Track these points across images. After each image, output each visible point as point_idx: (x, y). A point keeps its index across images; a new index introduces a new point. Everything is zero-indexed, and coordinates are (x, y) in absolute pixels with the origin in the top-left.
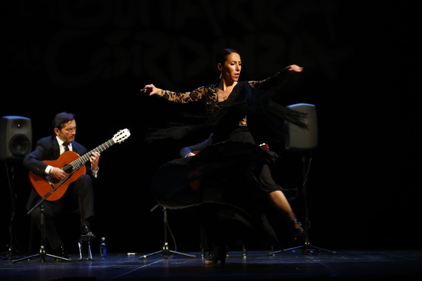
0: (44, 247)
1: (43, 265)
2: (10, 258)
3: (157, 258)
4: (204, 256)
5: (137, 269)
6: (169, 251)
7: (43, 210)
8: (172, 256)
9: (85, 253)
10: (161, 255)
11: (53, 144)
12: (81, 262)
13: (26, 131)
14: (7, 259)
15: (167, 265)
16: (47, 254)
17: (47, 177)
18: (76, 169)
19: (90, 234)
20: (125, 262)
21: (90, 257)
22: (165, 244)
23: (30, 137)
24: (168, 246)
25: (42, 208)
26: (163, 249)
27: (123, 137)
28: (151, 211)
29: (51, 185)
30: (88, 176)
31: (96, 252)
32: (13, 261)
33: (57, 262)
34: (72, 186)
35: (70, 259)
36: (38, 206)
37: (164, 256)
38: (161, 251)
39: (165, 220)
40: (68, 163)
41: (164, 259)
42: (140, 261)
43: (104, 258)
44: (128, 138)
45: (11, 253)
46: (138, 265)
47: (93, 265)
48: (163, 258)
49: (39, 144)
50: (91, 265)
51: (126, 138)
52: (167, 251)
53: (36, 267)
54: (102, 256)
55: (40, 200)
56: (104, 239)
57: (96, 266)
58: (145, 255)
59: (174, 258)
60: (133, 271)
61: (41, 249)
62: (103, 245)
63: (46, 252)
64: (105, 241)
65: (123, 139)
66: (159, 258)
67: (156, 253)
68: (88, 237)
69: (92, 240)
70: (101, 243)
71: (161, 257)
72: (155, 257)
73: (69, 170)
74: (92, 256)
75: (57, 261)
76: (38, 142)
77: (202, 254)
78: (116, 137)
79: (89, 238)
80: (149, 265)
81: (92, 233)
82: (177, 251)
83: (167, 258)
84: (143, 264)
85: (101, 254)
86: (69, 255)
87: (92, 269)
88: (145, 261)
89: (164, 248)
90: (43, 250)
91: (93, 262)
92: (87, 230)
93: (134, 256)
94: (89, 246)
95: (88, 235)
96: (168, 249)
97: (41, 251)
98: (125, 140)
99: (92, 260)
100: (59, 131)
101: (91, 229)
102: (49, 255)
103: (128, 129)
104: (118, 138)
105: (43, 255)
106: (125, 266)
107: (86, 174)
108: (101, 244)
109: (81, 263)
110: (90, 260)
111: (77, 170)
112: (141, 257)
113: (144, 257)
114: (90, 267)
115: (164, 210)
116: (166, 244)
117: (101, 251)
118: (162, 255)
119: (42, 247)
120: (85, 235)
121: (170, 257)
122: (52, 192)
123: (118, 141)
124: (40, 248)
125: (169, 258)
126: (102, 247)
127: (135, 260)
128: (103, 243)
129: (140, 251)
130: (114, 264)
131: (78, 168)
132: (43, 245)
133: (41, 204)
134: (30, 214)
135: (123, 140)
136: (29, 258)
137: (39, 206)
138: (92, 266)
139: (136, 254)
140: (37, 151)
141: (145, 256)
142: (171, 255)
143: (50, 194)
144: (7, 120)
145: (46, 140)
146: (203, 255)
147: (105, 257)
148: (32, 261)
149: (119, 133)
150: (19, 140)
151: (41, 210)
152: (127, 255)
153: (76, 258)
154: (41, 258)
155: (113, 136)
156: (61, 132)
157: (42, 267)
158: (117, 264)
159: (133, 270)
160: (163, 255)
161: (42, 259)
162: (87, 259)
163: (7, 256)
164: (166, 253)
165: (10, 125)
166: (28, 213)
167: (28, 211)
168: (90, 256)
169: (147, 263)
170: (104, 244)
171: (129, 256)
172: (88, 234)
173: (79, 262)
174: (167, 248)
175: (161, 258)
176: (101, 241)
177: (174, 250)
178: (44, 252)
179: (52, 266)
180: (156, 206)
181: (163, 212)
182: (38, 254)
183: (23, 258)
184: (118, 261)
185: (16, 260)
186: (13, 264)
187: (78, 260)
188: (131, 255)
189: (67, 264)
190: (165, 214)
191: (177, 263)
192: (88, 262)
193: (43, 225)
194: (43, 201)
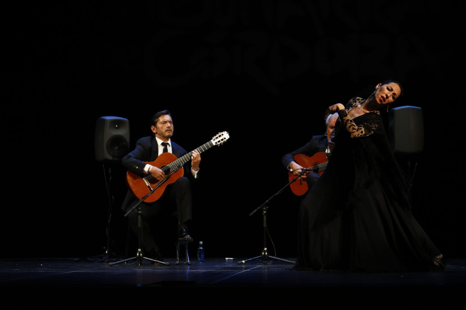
0: (141, 250)
1: (140, 268)
2: (106, 260)
3: (257, 263)
5: (236, 274)
6: (268, 256)
7: (140, 212)
8: (271, 261)
10: (260, 260)
13: (124, 132)
14: (104, 261)
15: (266, 271)
16: (144, 258)
17: (144, 178)
18: (174, 171)
19: (188, 237)
20: (223, 266)
22: (264, 249)
23: (128, 139)
24: (267, 251)
26: (262, 254)
27: (222, 140)
28: (250, 215)
29: (149, 186)
30: (186, 178)
31: (193, 257)
32: (110, 263)
33: (155, 266)
35: (167, 263)
36: (136, 208)
38: (260, 256)
39: (265, 225)
40: (165, 165)
41: (263, 265)
42: (239, 266)
43: (201, 262)
44: (227, 140)
45: (107, 256)
46: (237, 270)
48: (262, 263)
49: (138, 144)
50: (188, 269)
51: (225, 140)
53: (133, 270)
54: (199, 261)
56: (201, 242)
57: (195, 271)
59: (273, 264)
60: (232, 276)
62: (201, 249)
63: (143, 256)
64: (203, 246)
65: (222, 142)
67: (255, 258)
68: (186, 241)
69: (190, 243)
70: (199, 247)
71: (260, 262)
72: (254, 262)
74: (190, 260)
76: (138, 142)
78: (214, 140)
80: (248, 270)
81: (190, 236)
82: (276, 257)
83: (266, 264)
84: (241, 269)
85: (199, 259)
87: (190, 273)
88: (244, 266)
89: (263, 253)
90: (140, 253)
91: (191, 266)
92: (184, 232)
94: (187, 250)
95: (186, 238)
97: (138, 254)
98: (224, 143)
99: (190, 264)
100: (155, 128)
101: (188, 233)
102: (147, 258)
103: (227, 131)
104: (217, 140)
105: (140, 259)
106: (224, 271)
107: (184, 176)
109: (178, 267)
110: (187, 264)
111: (176, 172)
112: (239, 262)
113: (242, 262)
114: (188, 271)
116: (266, 249)
117: (198, 256)
119: (139, 250)
120: (183, 239)
121: (269, 263)
123: (216, 143)
124: (137, 251)
126: (200, 251)
127: (234, 265)
129: (238, 256)
130: (212, 269)
131: (176, 170)
132: (141, 248)
134: (127, 216)
135: (222, 143)
136: (126, 261)
137: (137, 208)
138: (189, 270)
139: (234, 259)
140: (136, 150)
141: (244, 261)
143: (148, 196)
144: (104, 120)
145: (145, 140)
148: (128, 264)
149: (218, 136)
150: (116, 140)
151: (138, 212)
152: (225, 260)
153: (173, 262)
154: (138, 261)
155: (212, 139)
157: (140, 270)
158: (215, 269)
160: (262, 261)
161: (139, 262)
162: (185, 263)
163: (104, 259)
164: (265, 259)
165: (107, 126)
166: (125, 215)
168: (188, 260)
169: (246, 268)
170: (201, 248)
171: (227, 261)
172: (186, 237)
173: (176, 266)
174: (266, 253)
175: (260, 263)
176: (199, 245)
177: (274, 256)
178: (141, 255)
179: (149, 269)
180: (256, 210)
181: (263, 217)
182: (135, 258)
183: (120, 261)
184: (216, 266)
185: (114, 263)
186: (109, 267)
187: (176, 264)
188: (229, 260)
189: (164, 267)
190: (265, 218)
191: (277, 269)
192: (186, 266)
193: (141, 227)
194: (140, 203)
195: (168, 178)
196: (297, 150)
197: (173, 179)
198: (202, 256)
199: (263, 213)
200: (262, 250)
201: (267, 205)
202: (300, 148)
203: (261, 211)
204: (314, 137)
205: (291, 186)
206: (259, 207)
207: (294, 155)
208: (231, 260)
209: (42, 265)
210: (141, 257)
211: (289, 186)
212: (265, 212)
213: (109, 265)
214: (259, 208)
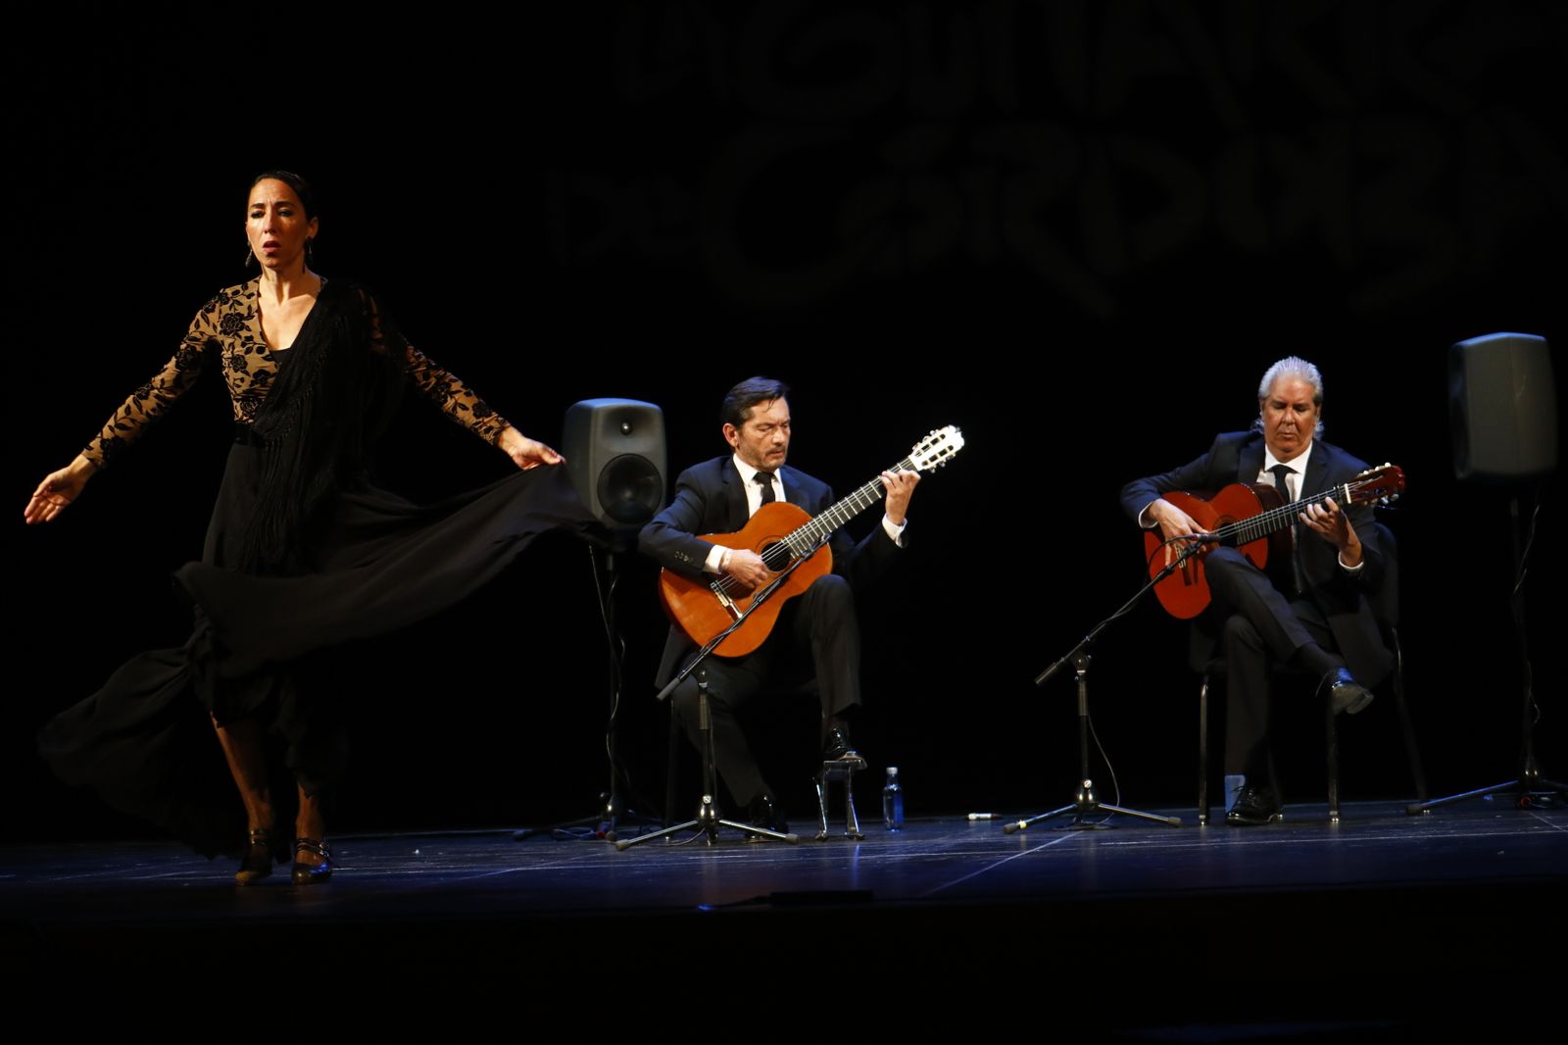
0: (712, 800)
1: (711, 854)
2: (610, 833)
3: (1062, 827)
4: (1207, 821)
5: (1000, 864)
6: (1096, 805)
7: (704, 685)
8: (1106, 821)
9: (838, 815)
10: (1073, 817)
11: (726, 482)
12: (826, 844)
13: (648, 444)
14: (602, 836)
15: (1092, 849)
16: (721, 821)
17: (713, 585)
18: (801, 556)
19: (852, 755)
20: (960, 841)
21: (853, 828)
22: (1083, 785)
23: (660, 463)
24: (1093, 789)
26: (1078, 800)
27: (943, 453)
28: (1039, 681)
29: (729, 608)
30: (839, 578)
31: (870, 813)
32: (621, 842)
33: (753, 845)
34: (791, 609)
35: (792, 836)
37: (1082, 822)
38: (1071, 807)
39: (1083, 711)
40: (775, 540)
41: (1081, 832)
42: (1009, 839)
43: (895, 829)
45: (613, 819)
46: (1003, 850)
47: (862, 852)
48: (1079, 828)
49: (683, 486)
50: (856, 853)
51: (952, 453)
52: (1092, 805)
53: (691, 860)
54: (888, 826)
56: (893, 770)
57: (874, 857)
58: (1023, 819)
59: (1113, 828)
60: (987, 869)
61: (704, 806)
62: (892, 791)
63: (719, 816)
64: (898, 779)
65: (943, 459)
66: (1068, 829)
67: (1055, 812)
68: (846, 766)
69: (859, 775)
70: (885, 785)
71: (1073, 824)
72: (1053, 825)
73: (779, 561)
74: (859, 824)
75: (752, 841)
76: (682, 479)
77: (1202, 814)
78: (919, 454)
79: (849, 770)
80: (1037, 849)
81: (859, 753)
82: (1120, 806)
83: (1090, 829)
84: (1016, 846)
85: (888, 819)
86: (789, 824)
87: (862, 865)
88: (1023, 838)
89: (1081, 797)
90: (708, 807)
91: (862, 843)
92: (840, 743)
93: (989, 822)
94: (850, 795)
95: (846, 760)
96: (1094, 798)
97: (703, 812)
98: (950, 461)
99: (860, 835)
100: (735, 433)
102: (729, 823)
103: (956, 425)
104: (926, 455)
105: (710, 828)
106: (962, 855)
107: (835, 571)
108: (885, 789)
109: (826, 846)
110: (853, 836)
112: (1010, 826)
113: (1019, 827)
114: (856, 858)
115: (1077, 678)
116: (1088, 783)
117: (885, 810)
118: (1075, 819)
119: (707, 799)
120: (837, 761)
121: (1102, 825)
123: (925, 463)
124: (699, 802)
125: (1097, 827)
126: (889, 797)
127: (993, 836)
128: (891, 784)
129: (1005, 807)
130: (927, 850)
132: (712, 794)
133: (699, 667)
135: (942, 462)
136: (667, 834)
137: (695, 673)
138: (860, 855)
139: (995, 815)
140: (677, 504)
141: (1023, 824)
142: (1103, 820)
143: (725, 637)
144: (589, 411)
145: (702, 470)
146: (1202, 817)
147: (898, 828)
148: (677, 843)
149: (928, 440)
150: (627, 470)
151: (699, 686)
152: (968, 819)
153: (809, 833)
154: (705, 832)
155: (911, 452)
157: (709, 858)
158: (937, 850)
159: (985, 866)
160: (1078, 820)
161: (708, 834)
162: (846, 833)
163: (603, 826)
164: (1088, 812)
165: (598, 427)
166: (661, 696)
167: (659, 691)
168: (854, 825)
169: (1030, 845)
170: (893, 787)
171: (972, 824)
172: (845, 757)
173: (818, 844)
174: (1090, 797)
175: (1072, 828)
176: (885, 778)
177: (1115, 805)
178: (712, 813)
179: (736, 856)
180: (1054, 667)
181: (1076, 685)
182: (695, 822)
183: (651, 832)
184: (940, 840)
185: (631, 841)
186: (619, 854)
187: (817, 837)
188: (978, 819)
189: (783, 848)
190: (1082, 689)
191: (1123, 843)
192: (848, 844)
193: (708, 731)
194: (704, 658)
195: (785, 580)
197: (801, 583)
198: (898, 809)
199: (1077, 674)
201: (1087, 649)
203: (1069, 669)
205: (1158, 590)
206: (1064, 656)
208: (986, 819)
209: (417, 852)
210: (713, 820)
211: (1151, 591)
212: (1081, 672)
213: (617, 847)
214: (1063, 659)
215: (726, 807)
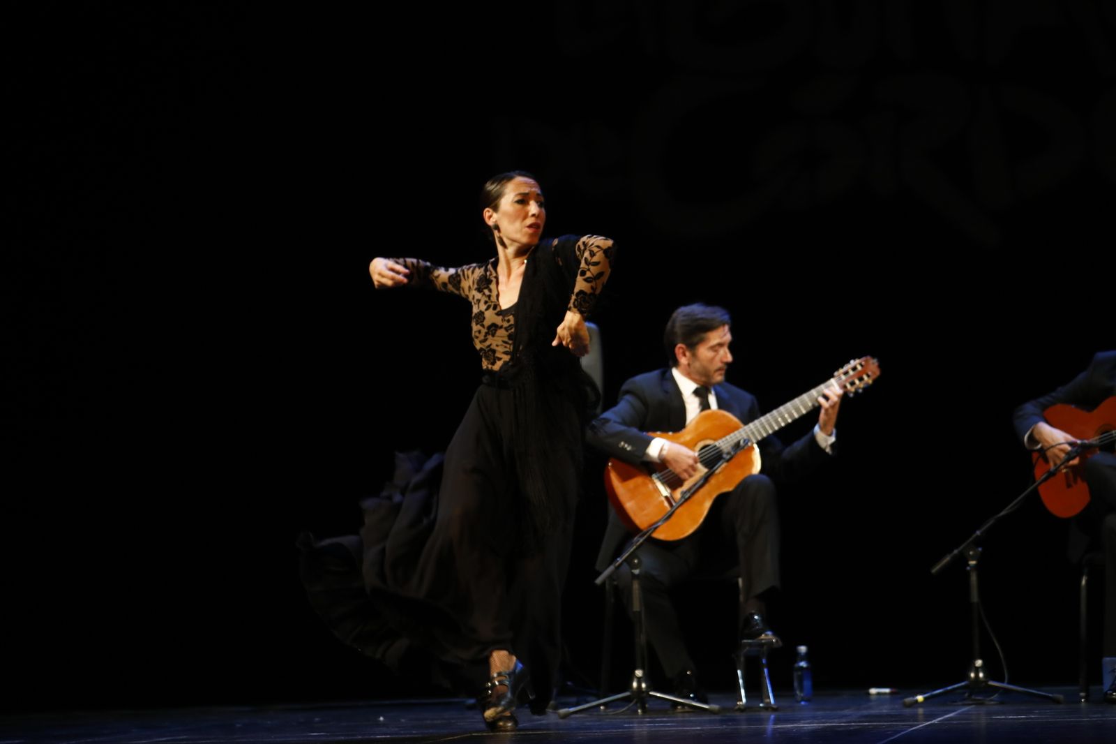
0: (644, 674)
1: (641, 723)
3: (955, 702)
4: (1086, 698)
5: (903, 733)
6: (986, 682)
7: (637, 572)
8: (995, 696)
9: (755, 689)
10: (965, 693)
11: (666, 392)
12: (744, 714)
15: (983, 722)
16: (652, 693)
19: (768, 636)
20: (865, 712)
21: (768, 700)
22: (974, 664)
24: (983, 668)
25: (636, 567)
26: (969, 677)
28: (934, 570)
29: (667, 498)
30: (765, 477)
32: (563, 711)
33: (680, 715)
35: (715, 707)
36: (625, 560)
37: (973, 697)
38: (963, 684)
39: (975, 597)
40: (709, 442)
41: (973, 706)
42: (908, 711)
43: (805, 701)
46: (903, 721)
47: (777, 721)
48: (971, 702)
49: (628, 392)
50: (771, 722)
52: (983, 682)
53: (626, 728)
54: (798, 699)
55: (631, 545)
56: (803, 649)
57: (789, 726)
58: (921, 694)
59: (1002, 703)
60: (892, 738)
61: (635, 680)
62: (802, 667)
63: (650, 688)
64: (807, 657)
66: (960, 703)
67: (950, 688)
68: (762, 645)
69: (773, 652)
70: (796, 661)
71: (964, 700)
72: (948, 700)
73: (712, 460)
74: (775, 696)
75: (678, 711)
76: (625, 387)
77: (1082, 692)
79: (765, 648)
80: (936, 721)
81: (775, 634)
82: (1009, 683)
83: (981, 704)
84: (915, 718)
85: (798, 693)
86: (710, 696)
87: (775, 732)
88: (921, 711)
89: (972, 675)
90: (640, 680)
91: (777, 713)
92: (757, 624)
93: (888, 697)
94: (766, 670)
95: (762, 639)
96: (985, 676)
97: (635, 685)
99: (775, 707)
100: (688, 354)
101: (769, 623)
102: (658, 695)
105: (641, 697)
106: (869, 725)
107: (762, 472)
108: (796, 665)
109: (743, 716)
110: (768, 708)
112: (908, 700)
113: (917, 701)
114: (770, 727)
115: (968, 568)
116: (979, 663)
117: (796, 684)
118: (967, 695)
119: (639, 673)
120: (754, 641)
121: (992, 700)
122: (660, 524)
124: (631, 676)
125: (987, 703)
126: (800, 673)
127: (892, 709)
128: (801, 661)
129: (904, 684)
130: (836, 720)
132: (642, 668)
133: (633, 555)
134: (604, 583)
136: (603, 704)
137: (628, 561)
138: (775, 724)
139: (894, 690)
141: (920, 698)
142: (993, 696)
145: (645, 380)
146: (1082, 694)
147: (807, 701)
148: (611, 711)
151: (633, 574)
152: (869, 694)
153: (729, 704)
154: (636, 703)
156: (694, 355)
157: (641, 726)
158: (844, 720)
159: (891, 735)
160: (970, 695)
161: (639, 705)
162: (761, 705)
164: (977, 688)
166: (599, 581)
168: (769, 698)
169: (928, 717)
170: (803, 664)
171: (873, 698)
172: (763, 636)
173: (738, 714)
174: (981, 675)
175: (966, 702)
176: (796, 656)
177: (1002, 681)
178: (644, 685)
179: (666, 725)
180: (947, 559)
181: (967, 575)
182: (627, 694)
183: (587, 702)
184: (846, 712)
185: (572, 709)
186: (561, 721)
187: (737, 707)
188: (879, 694)
189: (706, 718)
190: (974, 578)
191: (1012, 717)
192: (764, 714)
193: (640, 612)
194: (636, 549)
196: (1053, 394)
198: (807, 684)
199: (968, 565)
200: (970, 666)
201: (977, 543)
202: (1059, 389)
203: (962, 560)
204: (1101, 355)
205: (1041, 490)
206: (957, 548)
207: (1044, 407)
208: (885, 694)
209: (381, 719)
210: (643, 692)
211: (1036, 491)
212: (973, 563)
213: (559, 714)
214: (956, 552)
215: (656, 680)
